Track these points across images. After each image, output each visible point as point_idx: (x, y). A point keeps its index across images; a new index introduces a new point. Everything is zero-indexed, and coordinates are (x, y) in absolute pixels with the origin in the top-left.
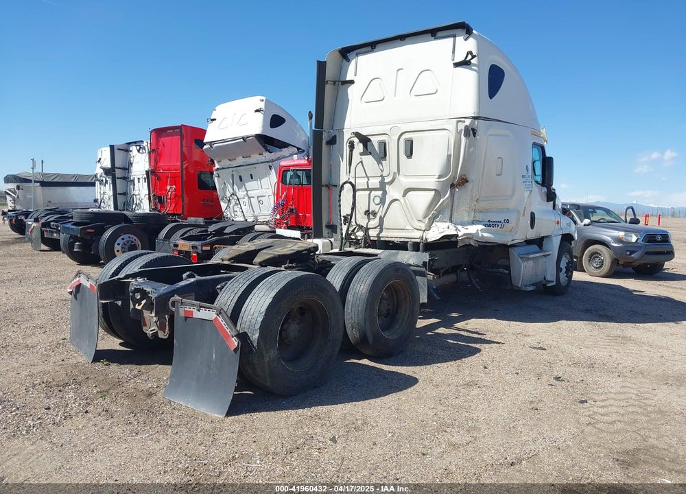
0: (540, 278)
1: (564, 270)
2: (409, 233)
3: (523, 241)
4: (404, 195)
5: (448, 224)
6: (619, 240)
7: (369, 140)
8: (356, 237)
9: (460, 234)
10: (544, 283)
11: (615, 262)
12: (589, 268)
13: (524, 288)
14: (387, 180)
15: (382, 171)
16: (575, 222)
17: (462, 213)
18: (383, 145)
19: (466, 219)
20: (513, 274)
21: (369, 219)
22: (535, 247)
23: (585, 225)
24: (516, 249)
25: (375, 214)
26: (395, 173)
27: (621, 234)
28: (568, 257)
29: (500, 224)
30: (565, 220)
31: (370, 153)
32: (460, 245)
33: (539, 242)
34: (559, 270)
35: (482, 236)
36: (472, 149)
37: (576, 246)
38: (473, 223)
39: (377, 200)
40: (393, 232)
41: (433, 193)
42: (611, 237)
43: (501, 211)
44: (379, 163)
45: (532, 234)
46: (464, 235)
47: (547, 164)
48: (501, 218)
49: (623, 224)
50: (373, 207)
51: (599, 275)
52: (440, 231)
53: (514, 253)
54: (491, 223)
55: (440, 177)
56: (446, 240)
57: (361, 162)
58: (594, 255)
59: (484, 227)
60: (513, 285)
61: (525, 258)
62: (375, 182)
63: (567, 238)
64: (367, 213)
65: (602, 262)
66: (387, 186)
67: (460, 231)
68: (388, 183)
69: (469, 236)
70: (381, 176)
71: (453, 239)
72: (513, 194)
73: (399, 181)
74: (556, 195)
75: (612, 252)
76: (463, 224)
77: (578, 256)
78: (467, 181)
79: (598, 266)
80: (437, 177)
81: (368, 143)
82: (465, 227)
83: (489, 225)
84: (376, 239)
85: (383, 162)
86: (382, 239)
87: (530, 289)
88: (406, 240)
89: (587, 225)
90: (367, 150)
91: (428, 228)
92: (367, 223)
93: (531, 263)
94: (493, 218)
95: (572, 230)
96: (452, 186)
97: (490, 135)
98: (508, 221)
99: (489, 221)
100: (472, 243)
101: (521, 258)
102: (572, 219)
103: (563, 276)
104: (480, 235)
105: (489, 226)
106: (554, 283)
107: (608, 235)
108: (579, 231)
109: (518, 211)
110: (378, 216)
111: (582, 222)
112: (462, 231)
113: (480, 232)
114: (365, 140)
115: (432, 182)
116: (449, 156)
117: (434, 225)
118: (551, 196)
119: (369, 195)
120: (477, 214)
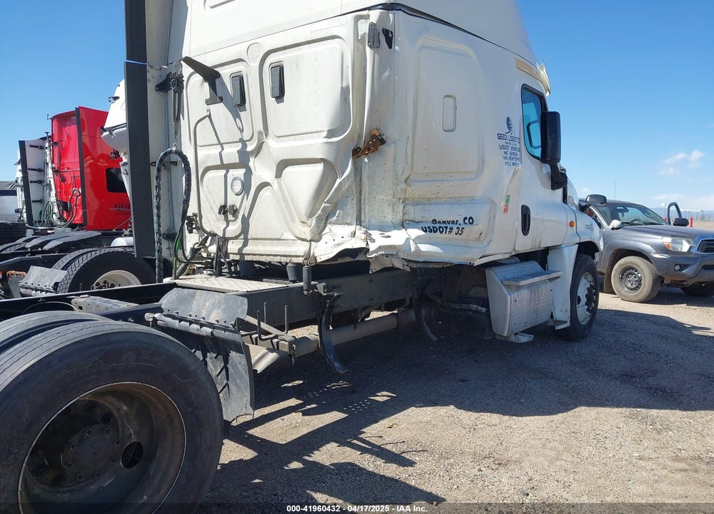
0: (544, 317)
1: (584, 300)
2: (288, 246)
3: (507, 256)
4: (279, 174)
5: (352, 228)
6: (663, 249)
7: (218, 75)
8: (209, 254)
9: (372, 247)
10: (551, 323)
11: (658, 280)
12: (620, 289)
13: (513, 339)
14: (250, 147)
15: (242, 131)
16: (600, 225)
17: (381, 205)
18: (239, 80)
19: (389, 218)
20: (492, 315)
21: (228, 222)
22: (534, 266)
23: (613, 229)
24: (498, 270)
25: (235, 212)
26: (260, 133)
27: (667, 240)
28: (590, 278)
29: (455, 227)
30: (584, 220)
31: (221, 100)
32: (374, 268)
33: (541, 257)
34: (575, 300)
35: (418, 250)
36: (387, 74)
37: (600, 261)
38: (403, 225)
39: (238, 187)
40: (264, 245)
41: (320, 167)
42: (653, 245)
43: (457, 201)
44: (236, 116)
45: (525, 244)
46: (380, 248)
47: (550, 124)
48: (457, 214)
49: (665, 226)
50: (233, 200)
51: (635, 299)
52: (336, 242)
53: (494, 276)
54: (437, 225)
55: (331, 134)
56: (348, 259)
57: (209, 116)
58: (627, 271)
59: (423, 233)
60: (494, 333)
61: (512, 284)
62: (231, 154)
63: (587, 249)
64: (224, 210)
65: (639, 281)
66: (252, 159)
67: (374, 241)
68: (252, 153)
69: (390, 252)
70: (242, 141)
71: (360, 258)
72: (480, 171)
73: (268, 146)
74: (566, 177)
75: (653, 266)
76: (383, 228)
77: (605, 272)
78: (383, 142)
79: (634, 286)
80: (325, 134)
81: (217, 80)
82: (387, 234)
83: (434, 228)
84: (237, 258)
85: (242, 114)
86: (247, 258)
87: (525, 339)
88: (284, 260)
89: (617, 229)
90: (217, 95)
91: (317, 237)
92: (225, 230)
93: (525, 294)
94: (443, 214)
95: (596, 236)
96: (357, 153)
97: (423, 47)
98: (471, 221)
99: (434, 221)
100: (398, 264)
101: (508, 287)
102: (595, 219)
103: (582, 311)
104: (413, 249)
105: (433, 230)
106: (568, 324)
107: (647, 242)
108: (606, 238)
109: (493, 202)
110: (240, 216)
111: (609, 224)
112: (379, 241)
113: (411, 242)
114: (210, 76)
115: (317, 145)
116: (344, 92)
117: (327, 230)
118: (559, 180)
119: (226, 176)
120: (410, 209)
